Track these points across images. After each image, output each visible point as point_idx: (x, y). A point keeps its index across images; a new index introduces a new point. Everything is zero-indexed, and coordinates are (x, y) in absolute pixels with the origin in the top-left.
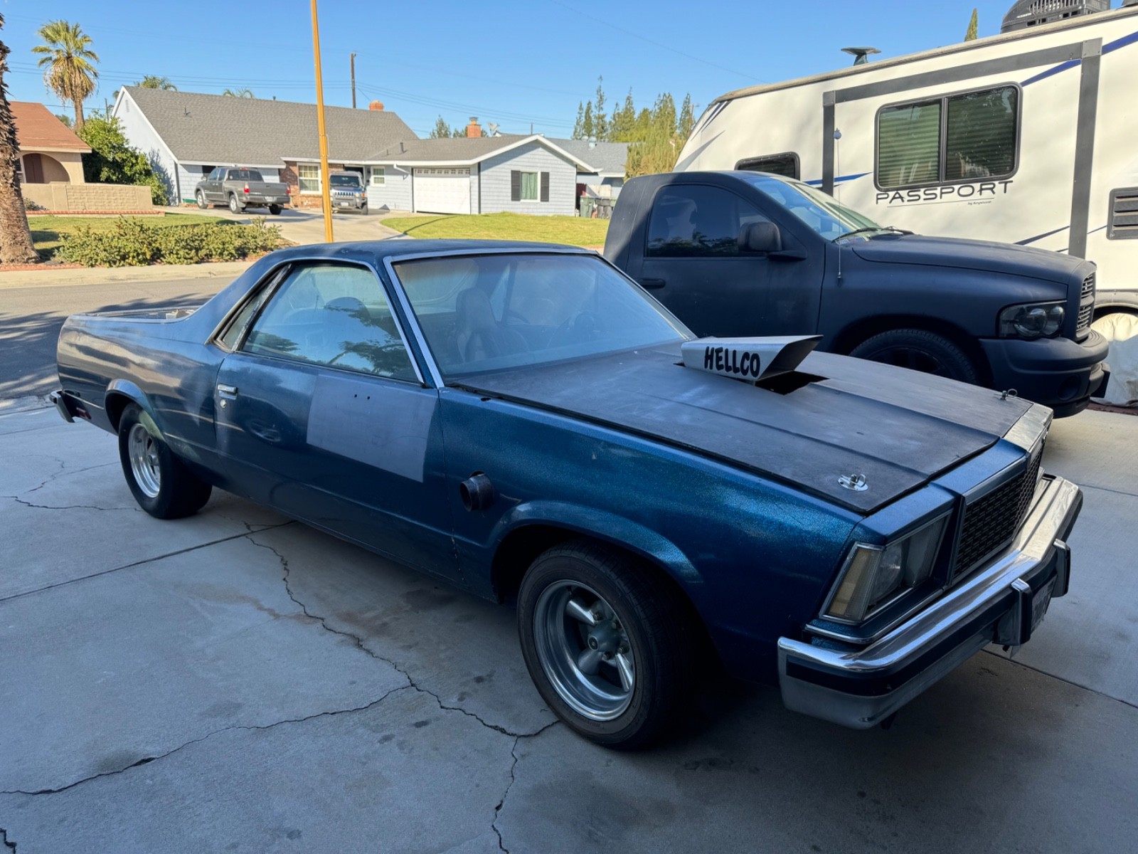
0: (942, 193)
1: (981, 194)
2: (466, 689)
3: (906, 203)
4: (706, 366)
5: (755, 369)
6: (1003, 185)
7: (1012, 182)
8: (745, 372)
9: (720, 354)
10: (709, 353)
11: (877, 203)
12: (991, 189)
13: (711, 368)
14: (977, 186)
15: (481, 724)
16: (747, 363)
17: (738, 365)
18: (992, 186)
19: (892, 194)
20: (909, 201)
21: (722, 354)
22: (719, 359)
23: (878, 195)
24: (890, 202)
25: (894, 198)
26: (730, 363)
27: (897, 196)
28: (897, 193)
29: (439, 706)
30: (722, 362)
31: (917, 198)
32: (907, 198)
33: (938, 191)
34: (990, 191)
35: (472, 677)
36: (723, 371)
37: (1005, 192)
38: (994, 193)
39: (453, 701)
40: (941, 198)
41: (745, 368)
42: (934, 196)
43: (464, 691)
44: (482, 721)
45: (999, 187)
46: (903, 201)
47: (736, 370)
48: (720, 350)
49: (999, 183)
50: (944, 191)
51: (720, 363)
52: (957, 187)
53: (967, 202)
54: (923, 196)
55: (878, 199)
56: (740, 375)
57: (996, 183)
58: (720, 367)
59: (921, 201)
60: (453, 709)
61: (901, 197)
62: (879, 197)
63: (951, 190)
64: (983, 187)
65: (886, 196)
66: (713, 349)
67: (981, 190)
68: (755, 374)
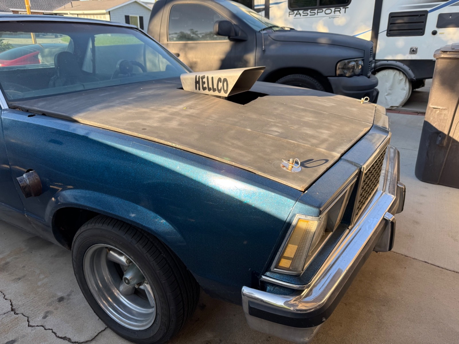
0: (318, 12)
1: (335, 13)
2: (50, 309)
3: (302, 17)
4: (196, 88)
5: (225, 89)
6: (344, 9)
7: (348, 8)
8: (219, 91)
9: (204, 80)
10: (197, 80)
11: (289, 16)
12: (339, 11)
13: (199, 89)
14: (333, 9)
15: (55, 336)
16: (220, 85)
17: (215, 87)
18: (339, 10)
19: (296, 12)
20: (303, 16)
21: (205, 80)
22: (204, 83)
23: (289, 12)
24: (295, 16)
25: (297, 14)
26: (211, 86)
27: (298, 13)
28: (298, 12)
29: (27, 325)
30: (206, 85)
31: (307, 14)
32: (302, 14)
33: (316, 11)
34: (338, 12)
35: (57, 298)
36: (207, 92)
37: (345, 12)
38: (340, 13)
39: (37, 320)
40: (317, 14)
41: (220, 88)
42: (314, 14)
43: (48, 310)
44: (55, 334)
45: (343, 10)
46: (300, 16)
47: (214, 90)
48: (203, 78)
49: (343, 8)
50: (319, 11)
51: (205, 86)
52: (324, 9)
53: (329, 17)
54: (309, 14)
55: (289, 14)
56: (217, 93)
57: (341, 8)
58: (204, 89)
59: (309, 16)
60: (37, 326)
61: (300, 14)
62: (290, 13)
63: (322, 11)
64: (336, 10)
65: (293, 13)
66: (199, 76)
67: (335, 11)
68: (226, 92)
